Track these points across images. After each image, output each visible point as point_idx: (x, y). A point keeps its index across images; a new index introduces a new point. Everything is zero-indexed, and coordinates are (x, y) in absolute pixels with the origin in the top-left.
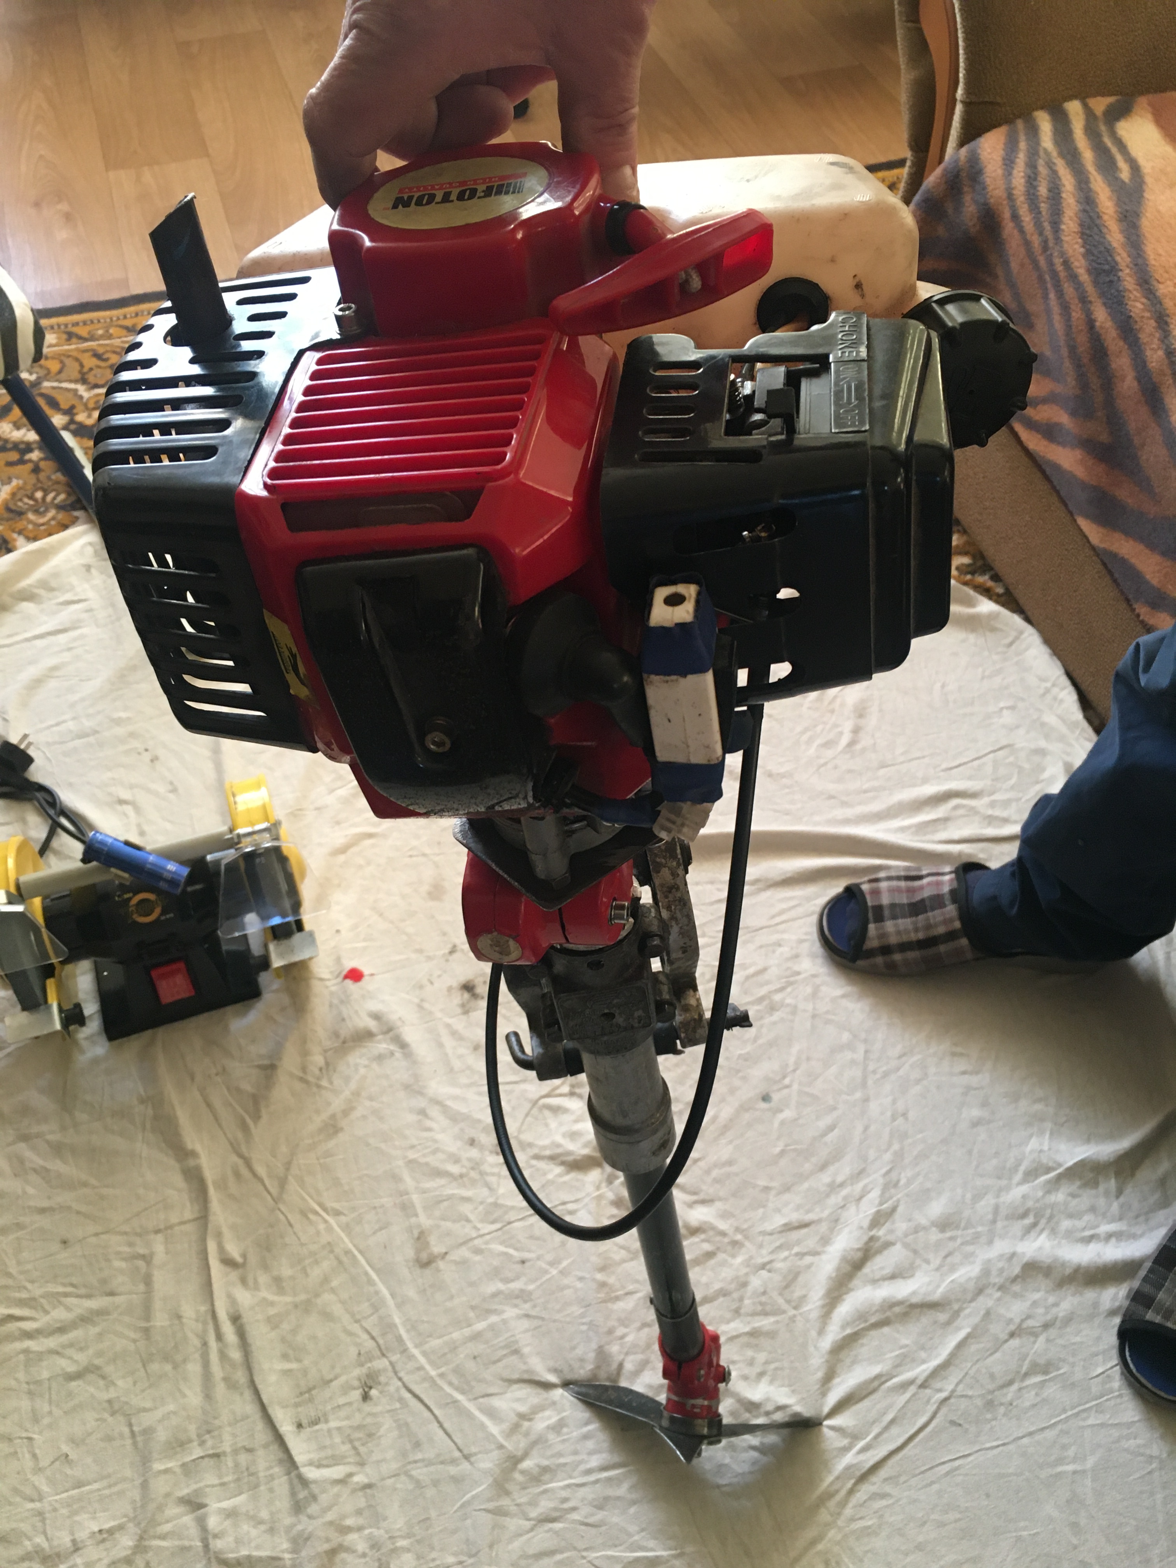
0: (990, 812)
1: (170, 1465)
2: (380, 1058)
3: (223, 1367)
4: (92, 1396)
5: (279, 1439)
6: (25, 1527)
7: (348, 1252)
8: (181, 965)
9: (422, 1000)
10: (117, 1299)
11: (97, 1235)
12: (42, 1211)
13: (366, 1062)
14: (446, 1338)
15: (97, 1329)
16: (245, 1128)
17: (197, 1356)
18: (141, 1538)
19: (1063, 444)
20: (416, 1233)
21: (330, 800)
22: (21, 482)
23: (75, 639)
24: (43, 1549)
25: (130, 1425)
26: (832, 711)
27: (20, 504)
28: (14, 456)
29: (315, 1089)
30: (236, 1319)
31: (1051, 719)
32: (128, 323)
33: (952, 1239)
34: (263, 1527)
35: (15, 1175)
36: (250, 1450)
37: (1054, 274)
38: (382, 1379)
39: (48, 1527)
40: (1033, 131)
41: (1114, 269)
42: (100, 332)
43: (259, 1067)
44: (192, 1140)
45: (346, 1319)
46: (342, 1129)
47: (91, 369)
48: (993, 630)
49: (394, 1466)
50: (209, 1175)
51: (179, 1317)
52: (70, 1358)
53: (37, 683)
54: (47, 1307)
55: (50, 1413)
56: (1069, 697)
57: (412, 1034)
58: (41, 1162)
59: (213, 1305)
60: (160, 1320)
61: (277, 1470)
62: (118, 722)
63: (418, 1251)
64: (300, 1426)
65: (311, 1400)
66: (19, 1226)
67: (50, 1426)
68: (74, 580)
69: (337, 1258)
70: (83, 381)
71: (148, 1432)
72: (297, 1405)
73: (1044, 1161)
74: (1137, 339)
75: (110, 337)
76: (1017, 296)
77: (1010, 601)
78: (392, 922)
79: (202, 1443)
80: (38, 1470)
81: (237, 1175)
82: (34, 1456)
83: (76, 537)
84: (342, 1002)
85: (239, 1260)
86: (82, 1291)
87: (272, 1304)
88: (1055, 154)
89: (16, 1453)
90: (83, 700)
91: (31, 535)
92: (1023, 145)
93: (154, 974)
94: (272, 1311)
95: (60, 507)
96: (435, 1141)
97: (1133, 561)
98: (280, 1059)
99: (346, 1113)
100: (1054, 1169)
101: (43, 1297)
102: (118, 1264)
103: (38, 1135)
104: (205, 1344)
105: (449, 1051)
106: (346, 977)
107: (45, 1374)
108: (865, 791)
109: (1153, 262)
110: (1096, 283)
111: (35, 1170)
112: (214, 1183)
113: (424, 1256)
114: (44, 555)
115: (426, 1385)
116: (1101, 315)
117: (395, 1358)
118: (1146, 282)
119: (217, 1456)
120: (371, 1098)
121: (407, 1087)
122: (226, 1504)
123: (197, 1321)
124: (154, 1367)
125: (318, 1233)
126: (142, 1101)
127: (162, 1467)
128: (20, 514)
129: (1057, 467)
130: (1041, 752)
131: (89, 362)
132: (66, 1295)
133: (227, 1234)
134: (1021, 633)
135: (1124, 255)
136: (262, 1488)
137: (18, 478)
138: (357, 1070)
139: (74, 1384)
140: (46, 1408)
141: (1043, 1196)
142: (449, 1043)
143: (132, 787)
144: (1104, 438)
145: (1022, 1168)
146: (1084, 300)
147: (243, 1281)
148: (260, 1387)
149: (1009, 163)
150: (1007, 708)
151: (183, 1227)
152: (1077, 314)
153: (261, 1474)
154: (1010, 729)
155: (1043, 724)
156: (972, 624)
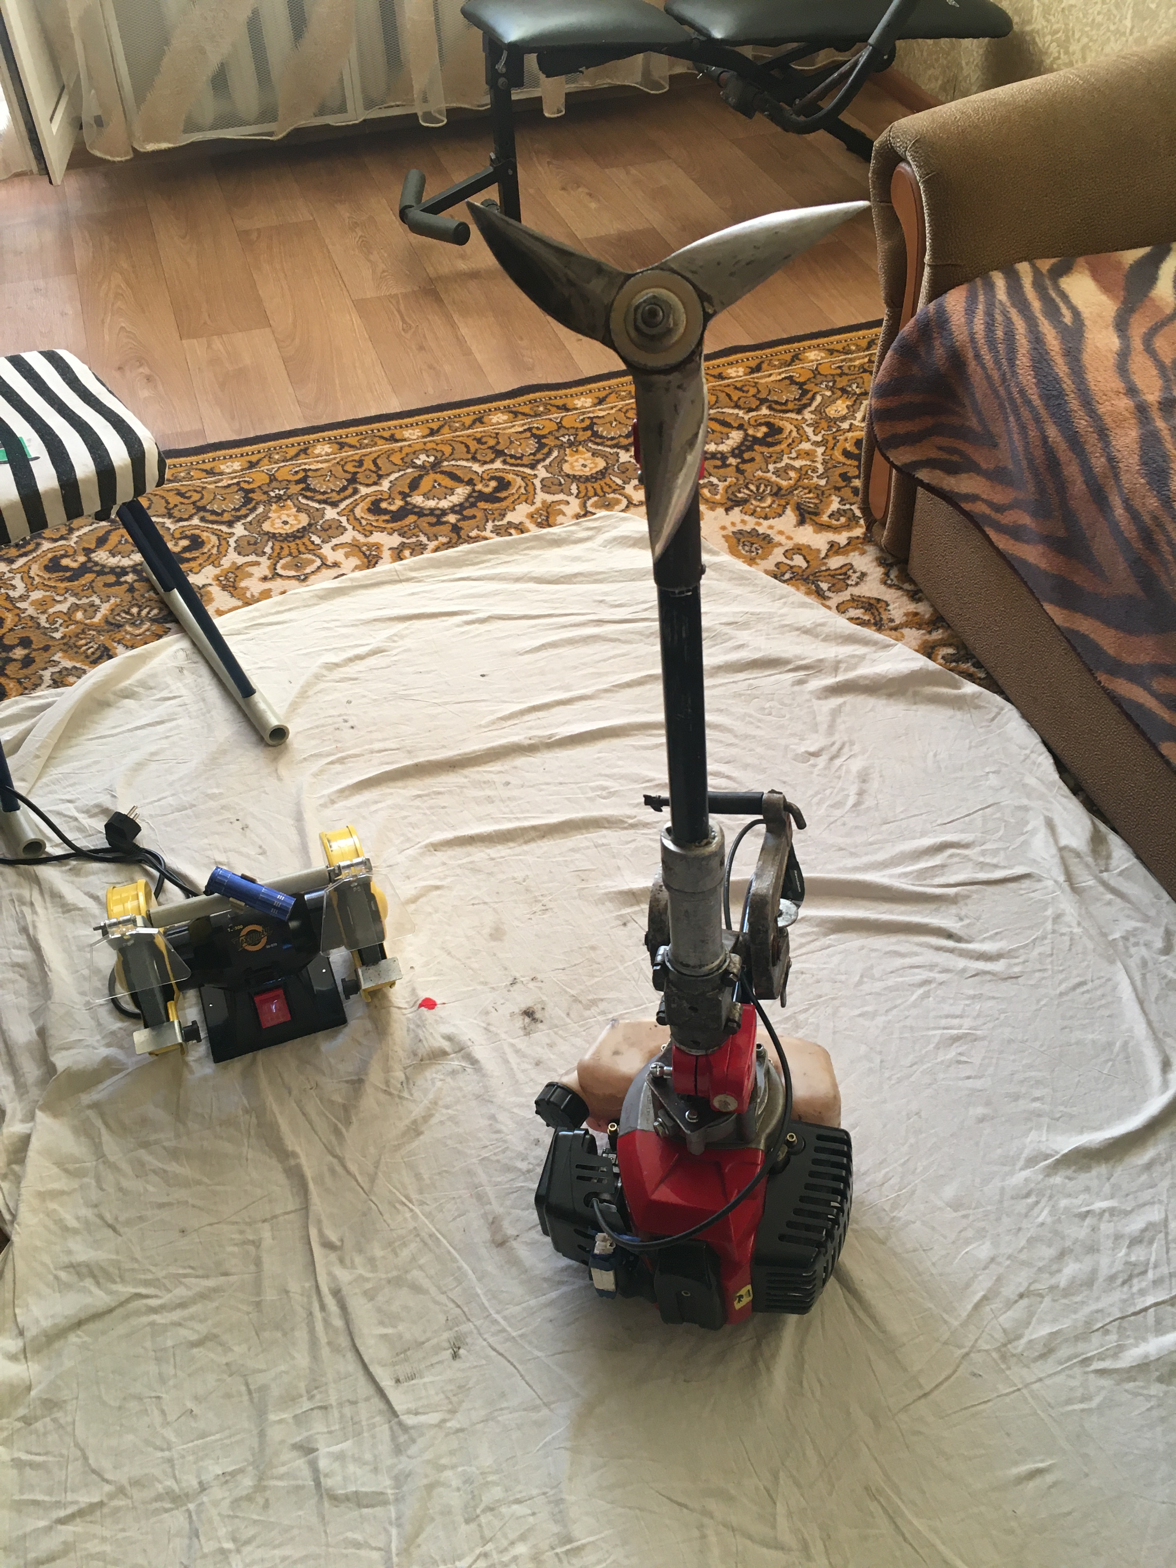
0: (981, 859)
1: (284, 1416)
2: (454, 1073)
3: (327, 1333)
4: (212, 1360)
5: (381, 1392)
6: (157, 1472)
7: (431, 1235)
8: (280, 992)
9: (489, 1024)
10: (232, 1279)
11: (211, 1225)
12: (161, 1206)
13: (442, 1077)
14: (524, 1305)
15: (215, 1304)
16: (337, 1132)
17: (304, 1325)
18: (261, 1479)
19: (1027, 542)
20: (491, 1220)
21: (400, 858)
22: (118, 600)
23: (171, 729)
24: (173, 1491)
25: (247, 1385)
26: (839, 777)
27: (118, 618)
28: (112, 579)
29: (397, 1100)
30: (336, 1293)
31: (1031, 781)
32: (207, 466)
33: (965, 1216)
34: (368, 1468)
35: (137, 1177)
36: (354, 1403)
37: (1012, 400)
38: (468, 1340)
39: (177, 1472)
40: (990, 287)
41: (1061, 394)
42: (182, 474)
43: (347, 1082)
44: (291, 1143)
45: (433, 1290)
46: (422, 1133)
47: (176, 506)
48: (977, 707)
49: (483, 1413)
50: (309, 1173)
51: (287, 1292)
52: (192, 1329)
53: (139, 766)
54: (169, 1286)
55: (175, 1375)
56: (1046, 762)
57: (480, 1052)
58: (160, 1165)
59: (316, 1281)
60: (270, 1295)
61: (378, 1419)
62: (212, 797)
63: (494, 1233)
64: (398, 1381)
65: (406, 1360)
66: (141, 1219)
67: (175, 1387)
68: (169, 680)
69: (423, 1241)
70: (170, 516)
71: (263, 1389)
72: (394, 1364)
73: (1043, 1149)
74: (1083, 450)
75: (191, 478)
76: (981, 421)
77: (992, 684)
78: (459, 960)
79: (311, 1398)
80: (166, 1424)
81: (333, 1171)
82: (163, 1412)
83: (169, 645)
84: (418, 1026)
85: (338, 1244)
86: (200, 1272)
87: (367, 1280)
88: (1008, 304)
89: (146, 1410)
90: (181, 779)
91: (129, 644)
92: (981, 298)
93: (257, 999)
94: (368, 1286)
95: (153, 621)
96: (505, 1141)
97: (1092, 636)
98: (366, 1074)
99: (426, 1118)
100: (1052, 1156)
101: (165, 1278)
102: (230, 1249)
103: (156, 1142)
104: (311, 1314)
105: (515, 1066)
106: (421, 1006)
107: (170, 1343)
108: (871, 844)
109: (1093, 387)
110: (1047, 406)
111: (154, 1172)
112: (313, 1179)
113: (499, 1238)
114: (143, 659)
115: (508, 1344)
116: (1053, 432)
117: (478, 1323)
118: (1089, 403)
119: (324, 1408)
120: (447, 1107)
121: (478, 1097)
122: (336, 1449)
123: (302, 1295)
124: (266, 1335)
125: (405, 1219)
126: (246, 1111)
127: (277, 1418)
128: (119, 626)
129: (1024, 562)
130: (1025, 809)
131: (174, 500)
132: (185, 1276)
133: (326, 1223)
134: (1002, 709)
135: (1069, 382)
136: (366, 1434)
137: (116, 597)
138: (433, 1083)
139: (195, 1351)
140: (171, 1371)
141: (1043, 1180)
142: (513, 1059)
143: (226, 851)
144: (1061, 533)
145: (1024, 1155)
146: (1038, 420)
147: (342, 1261)
148: (362, 1349)
149: (970, 312)
150: (993, 772)
151: (286, 1217)
152: (1033, 433)
153: (364, 1423)
154: (996, 790)
155: (1025, 785)
156: (959, 703)
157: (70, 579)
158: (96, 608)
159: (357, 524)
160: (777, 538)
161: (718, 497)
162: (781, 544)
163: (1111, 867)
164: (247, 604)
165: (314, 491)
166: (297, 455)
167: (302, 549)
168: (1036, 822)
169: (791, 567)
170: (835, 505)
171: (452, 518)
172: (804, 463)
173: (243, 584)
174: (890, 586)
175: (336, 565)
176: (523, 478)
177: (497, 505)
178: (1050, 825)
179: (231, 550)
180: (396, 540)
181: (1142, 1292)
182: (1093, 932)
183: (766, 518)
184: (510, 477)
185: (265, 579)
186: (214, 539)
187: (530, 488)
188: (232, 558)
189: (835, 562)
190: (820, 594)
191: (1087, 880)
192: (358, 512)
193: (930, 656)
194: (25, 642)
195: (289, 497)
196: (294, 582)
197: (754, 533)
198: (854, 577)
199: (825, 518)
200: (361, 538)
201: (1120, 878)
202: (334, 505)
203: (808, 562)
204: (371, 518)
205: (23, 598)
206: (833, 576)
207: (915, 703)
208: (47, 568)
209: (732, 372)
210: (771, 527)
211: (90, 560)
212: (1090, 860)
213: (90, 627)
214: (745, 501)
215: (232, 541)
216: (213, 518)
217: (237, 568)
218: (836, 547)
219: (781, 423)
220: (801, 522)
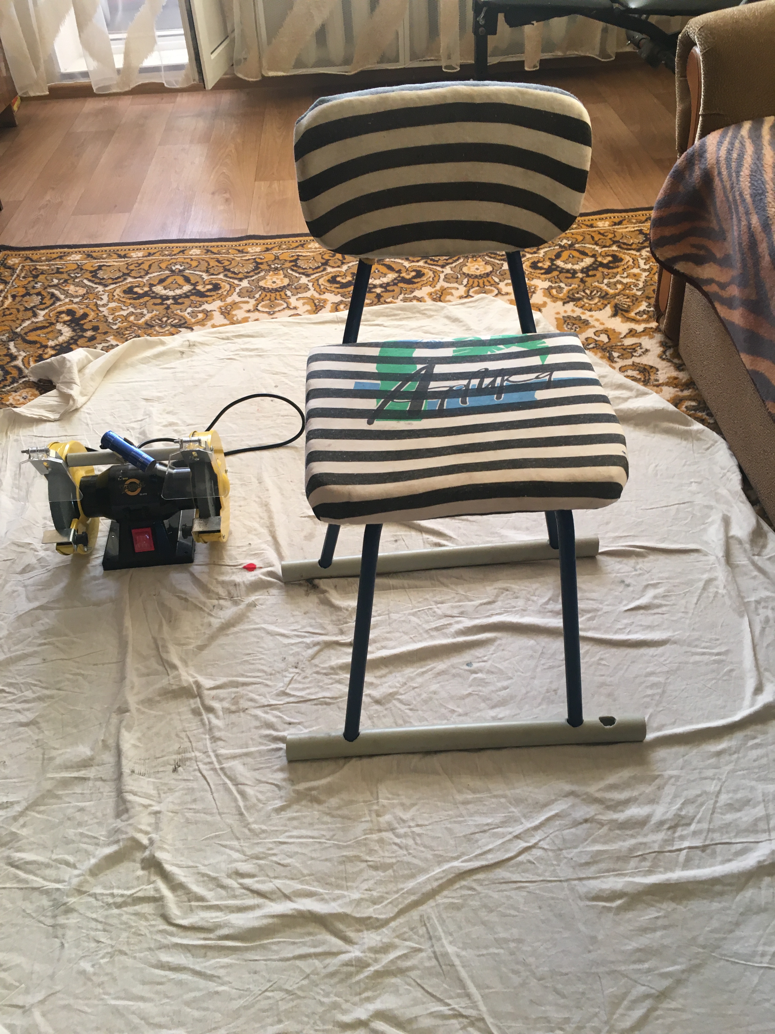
4: (30, 736)
8: (149, 530)
10: (61, 693)
11: (63, 660)
14: (232, 751)
15: (45, 704)
16: (161, 626)
19: (735, 308)
22: (158, 313)
25: (44, 754)
27: (154, 322)
28: (159, 301)
31: (723, 491)
32: (240, 248)
36: (103, 780)
37: (735, 201)
38: (188, 763)
40: (739, 129)
41: (764, 192)
45: (179, 729)
48: (699, 439)
49: (177, 807)
50: (132, 642)
52: (25, 715)
54: (23, 689)
56: (736, 477)
57: (271, 599)
63: (231, 705)
64: (134, 773)
65: (144, 764)
70: (207, 271)
71: (51, 759)
72: (136, 763)
74: (770, 230)
75: (228, 253)
76: (719, 222)
77: (715, 428)
86: (44, 685)
88: (747, 138)
91: (152, 334)
92: (730, 135)
93: (133, 532)
95: (172, 326)
96: (263, 654)
97: (767, 374)
101: (22, 684)
102: (68, 676)
105: (290, 612)
107: (9, 721)
110: (754, 202)
113: (234, 708)
115: (211, 771)
116: (755, 220)
117: (198, 754)
119: (84, 780)
122: (80, 805)
124: (68, 729)
126: (112, 601)
127: (52, 776)
129: (733, 325)
130: (711, 508)
131: (213, 263)
132: (35, 685)
134: (716, 442)
136: (102, 801)
137: (157, 311)
139: (22, 728)
142: (291, 607)
144: (753, 296)
146: (747, 213)
150: (696, 482)
151: (110, 665)
152: (744, 223)
153: (105, 795)
154: (694, 493)
155: (716, 494)
156: (686, 435)
157: (135, 299)
158: (142, 315)
159: (317, 287)
160: (592, 322)
161: (561, 295)
162: (594, 327)
163: (764, 553)
164: (232, 323)
165: (299, 267)
166: (297, 247)
167: (278, 297)
168: (716, 518)
169: (596, 341)
170: (643, 306)
171: (378, 290)
172: (631, 280)
173: (234, 313)
174: (663, 359)
175: (295, 308)
176: (434, 272)
177: (411, 286)
178: (726, 522)
179: (235, 294)
180: (338, 298)
181: (682, 838)
182: (733, 593)
183: (590, 310)
184: (426, 271)
185: (249, 311)
186: (228, 287)
187: (436, 279)
188: (235, 297)
189: (628, 342)
190: (611, 359)
191: (741, 559)
192: (321, 281)
193: (676, 405)
194: (95, 329)
195: (282, 269)
196: (266, 315)
197: (579, 318)
198: (640, 351)
199: (632, 314)
200: (317, 295)
201: (768, 562)
202: (308, 275)
203: (609, 339)
204: (328, 285)
205: (104, 306)
206: (624, 350)
207: (654, 432)
208: (125, 292)
209: (600, 224)
210: (591, 316)
211: (151, 290)
212: (747, 546)
213: (135, 325)
214: (579, 299)
215: (237, 290)
216: (233, 275)
217: (235, 305)
218: (633, 332)
219: (623, 256)
220: (615, 315)
